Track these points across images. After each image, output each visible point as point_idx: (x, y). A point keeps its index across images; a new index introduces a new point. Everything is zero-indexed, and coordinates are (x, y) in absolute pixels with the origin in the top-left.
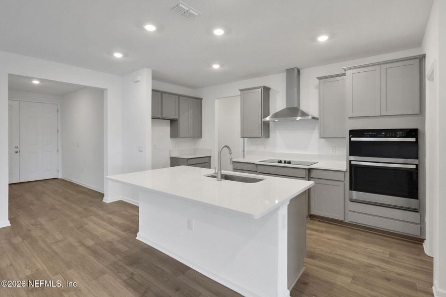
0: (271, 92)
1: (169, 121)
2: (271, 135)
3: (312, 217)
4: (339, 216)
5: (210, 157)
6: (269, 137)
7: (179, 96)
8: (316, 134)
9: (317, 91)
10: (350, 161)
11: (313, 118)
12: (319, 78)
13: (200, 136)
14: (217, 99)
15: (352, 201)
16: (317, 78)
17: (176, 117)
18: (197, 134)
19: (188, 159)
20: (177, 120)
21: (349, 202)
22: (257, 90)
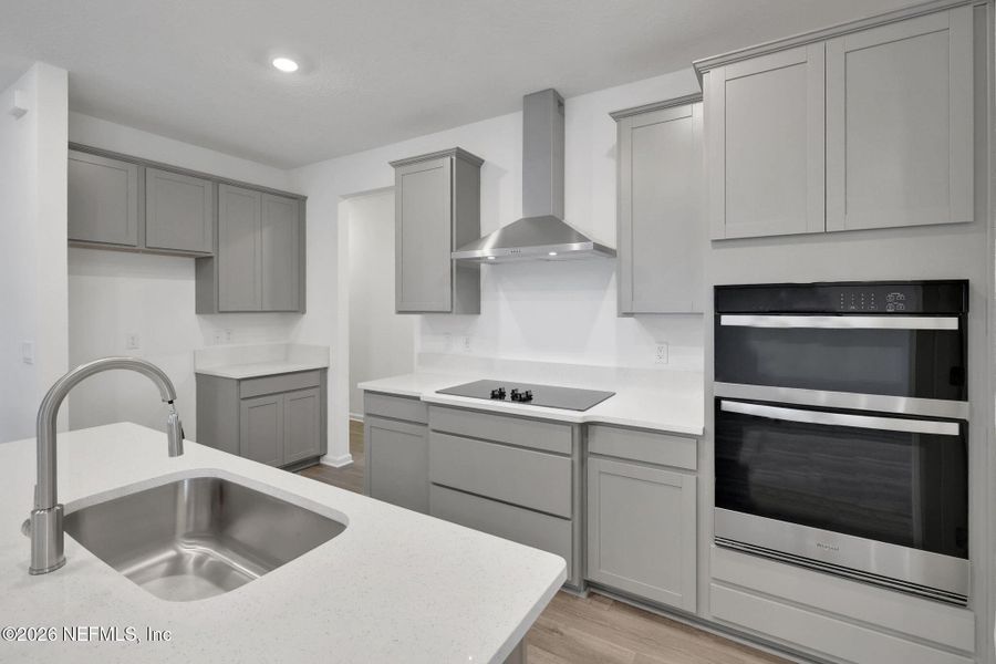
0: (485, 174)
1: (192, 262)
2: (484, 304)
3: (593, 588)
4: (679, 598)
5: (325, 369)
6: (478, 311)
7: (218, 182)
8: (609, 302)
9: (612, 163)
10: (718, 401)
11: (600, 248)
12: (618, 116)
13: (299, 308)
14: (345, 197)
15: (724, 543)
16: (610, 114)
17: (207, 248)
18: (289, 300)
19: (240, 380)
20: (212, 257)
21: (713, 546)
22: (440, 162)
